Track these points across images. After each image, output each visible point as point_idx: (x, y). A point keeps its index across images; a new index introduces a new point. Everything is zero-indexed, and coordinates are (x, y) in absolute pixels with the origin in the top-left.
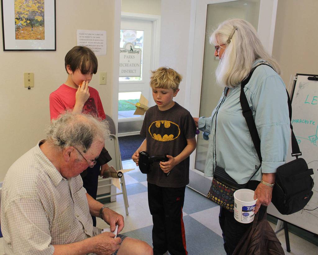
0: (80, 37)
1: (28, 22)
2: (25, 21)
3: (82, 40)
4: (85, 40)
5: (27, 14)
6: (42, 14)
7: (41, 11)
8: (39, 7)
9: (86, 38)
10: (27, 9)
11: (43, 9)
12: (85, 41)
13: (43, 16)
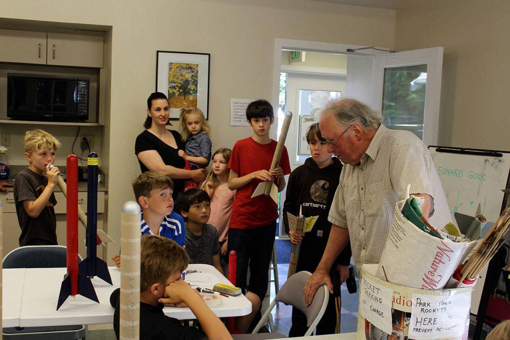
0: (234, 106)
1: (181, 91)
2: (178, 90)
3: (237, 109)
4: (239, 109)
5: (180, 83)
6: (195, 83)
7: (194, 80)
8: (192, 76)
9: (240, 108)
10: (181, 78)
11: (196, 77)
12: (240, 111)
13: (197, 86)
